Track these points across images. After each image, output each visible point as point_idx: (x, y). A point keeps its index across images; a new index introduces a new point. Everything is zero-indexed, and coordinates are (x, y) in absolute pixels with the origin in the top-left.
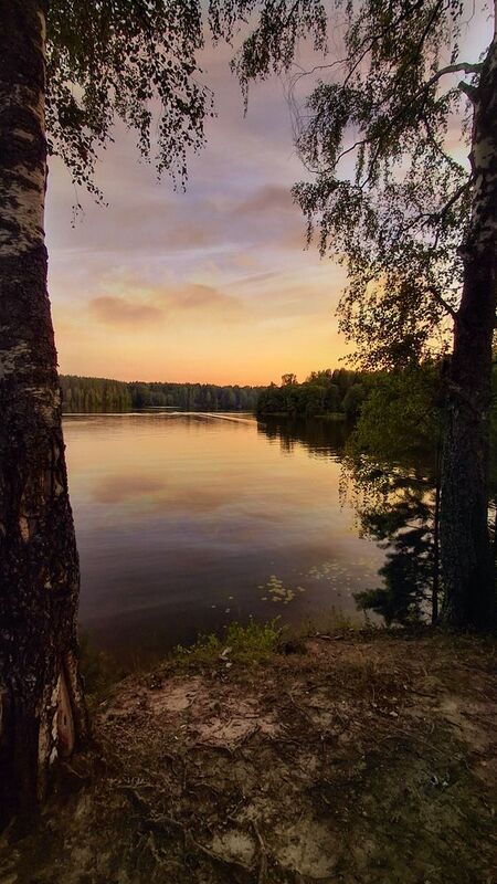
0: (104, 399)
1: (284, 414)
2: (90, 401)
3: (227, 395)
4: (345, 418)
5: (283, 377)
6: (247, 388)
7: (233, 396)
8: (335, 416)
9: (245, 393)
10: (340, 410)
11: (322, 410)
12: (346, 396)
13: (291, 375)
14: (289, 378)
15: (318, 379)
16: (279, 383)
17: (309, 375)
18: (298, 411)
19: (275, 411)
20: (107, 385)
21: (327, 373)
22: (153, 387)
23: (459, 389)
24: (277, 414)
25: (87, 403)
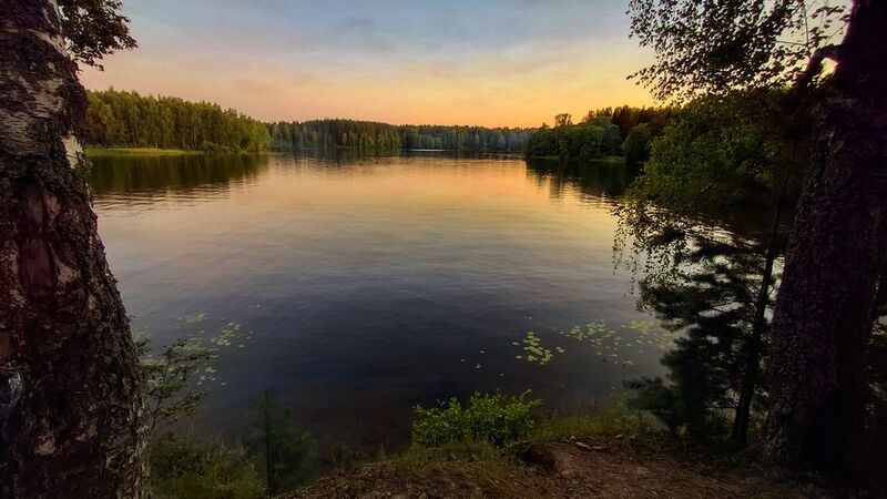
0: (377, 143)
1: (555, 158)
2: (363, 144)
3: (497, 136)
4: (624, 162)
5: (557, 117)
6: (517, 131)
7: (502, 139)
8: (612, 160)
9: (514, 135)
10: (619, 153)
11: (598, 153)
12: (627, 139)
13: (566, 115)
14: (563, 118)
15: (596, 119)
16: (552, 124)
17: (586, 114)
18: (571, 155)
19: (546, 155)
20: (379, 128)
21: (607, 113)
22: (422, 129)
23: (850, 101)
24: (547, 158)
25: (360, 147)
